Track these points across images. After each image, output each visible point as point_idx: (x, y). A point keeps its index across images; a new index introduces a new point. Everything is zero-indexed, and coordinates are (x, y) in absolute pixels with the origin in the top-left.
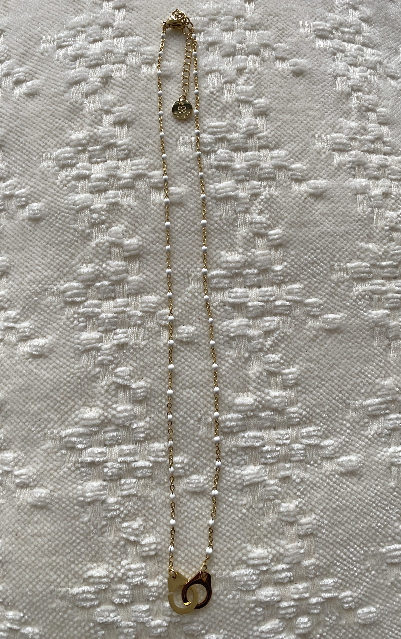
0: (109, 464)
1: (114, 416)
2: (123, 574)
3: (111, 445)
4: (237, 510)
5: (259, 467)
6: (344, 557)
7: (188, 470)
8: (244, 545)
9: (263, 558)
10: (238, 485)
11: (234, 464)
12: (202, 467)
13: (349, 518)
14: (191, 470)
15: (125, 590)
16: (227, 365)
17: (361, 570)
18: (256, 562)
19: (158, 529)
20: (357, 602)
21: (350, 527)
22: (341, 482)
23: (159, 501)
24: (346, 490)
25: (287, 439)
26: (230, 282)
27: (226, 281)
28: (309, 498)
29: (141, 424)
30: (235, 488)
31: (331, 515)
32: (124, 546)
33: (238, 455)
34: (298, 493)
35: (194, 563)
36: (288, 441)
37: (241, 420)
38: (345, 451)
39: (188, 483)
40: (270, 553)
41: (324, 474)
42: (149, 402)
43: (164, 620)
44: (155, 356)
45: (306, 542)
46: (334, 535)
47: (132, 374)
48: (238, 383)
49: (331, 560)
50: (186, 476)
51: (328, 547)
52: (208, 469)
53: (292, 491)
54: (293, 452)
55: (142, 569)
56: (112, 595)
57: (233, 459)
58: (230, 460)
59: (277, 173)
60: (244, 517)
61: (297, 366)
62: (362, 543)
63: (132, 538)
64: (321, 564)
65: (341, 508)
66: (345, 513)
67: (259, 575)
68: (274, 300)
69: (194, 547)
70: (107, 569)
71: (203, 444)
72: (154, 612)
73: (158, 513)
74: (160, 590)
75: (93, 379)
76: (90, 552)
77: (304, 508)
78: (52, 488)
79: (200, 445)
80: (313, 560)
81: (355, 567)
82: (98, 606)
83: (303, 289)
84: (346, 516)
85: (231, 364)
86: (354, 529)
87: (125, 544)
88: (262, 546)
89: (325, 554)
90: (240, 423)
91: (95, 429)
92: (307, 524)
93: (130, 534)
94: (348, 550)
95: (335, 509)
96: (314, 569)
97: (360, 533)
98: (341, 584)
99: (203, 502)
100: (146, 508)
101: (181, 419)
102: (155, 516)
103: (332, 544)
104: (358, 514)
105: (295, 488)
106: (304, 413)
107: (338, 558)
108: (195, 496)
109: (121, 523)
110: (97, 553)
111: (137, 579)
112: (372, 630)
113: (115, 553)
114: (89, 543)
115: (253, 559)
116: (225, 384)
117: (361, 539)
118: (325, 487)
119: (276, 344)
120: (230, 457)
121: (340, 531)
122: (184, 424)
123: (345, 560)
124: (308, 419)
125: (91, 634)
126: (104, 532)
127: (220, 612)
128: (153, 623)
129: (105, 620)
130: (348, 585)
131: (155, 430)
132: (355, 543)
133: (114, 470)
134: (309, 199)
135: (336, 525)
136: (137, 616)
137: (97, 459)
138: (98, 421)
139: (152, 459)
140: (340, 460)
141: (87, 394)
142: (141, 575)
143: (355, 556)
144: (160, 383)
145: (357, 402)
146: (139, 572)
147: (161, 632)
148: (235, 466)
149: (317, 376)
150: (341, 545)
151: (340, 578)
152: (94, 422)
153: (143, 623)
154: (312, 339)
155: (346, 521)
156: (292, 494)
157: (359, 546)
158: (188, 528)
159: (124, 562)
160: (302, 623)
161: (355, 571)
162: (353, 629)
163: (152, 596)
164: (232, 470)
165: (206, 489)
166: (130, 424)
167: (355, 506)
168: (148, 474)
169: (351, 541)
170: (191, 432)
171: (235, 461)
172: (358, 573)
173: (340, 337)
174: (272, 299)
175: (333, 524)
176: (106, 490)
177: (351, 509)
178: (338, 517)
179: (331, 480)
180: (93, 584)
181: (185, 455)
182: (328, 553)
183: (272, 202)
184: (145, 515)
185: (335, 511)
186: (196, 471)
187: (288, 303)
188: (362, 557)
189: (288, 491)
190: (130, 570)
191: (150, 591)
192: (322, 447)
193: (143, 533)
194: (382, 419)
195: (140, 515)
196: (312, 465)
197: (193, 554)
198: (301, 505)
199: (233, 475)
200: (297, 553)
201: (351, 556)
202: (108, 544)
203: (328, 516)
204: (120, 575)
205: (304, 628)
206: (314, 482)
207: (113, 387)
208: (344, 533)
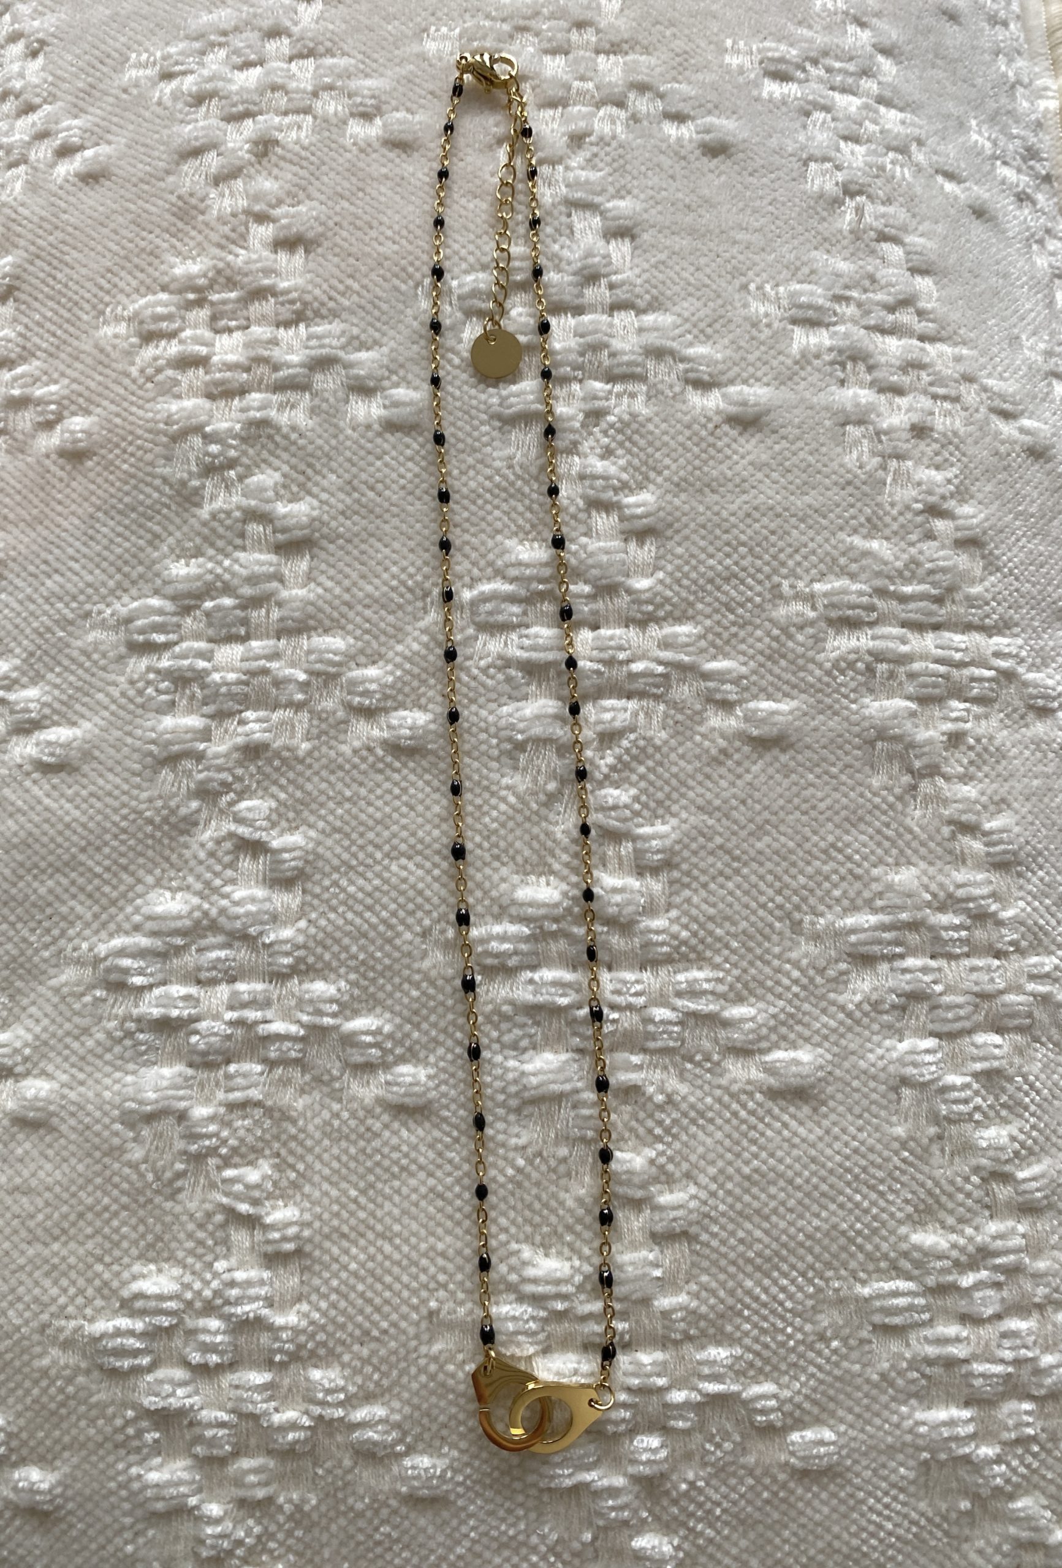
0: (203, 1025)
1: (223, 911)
2: (217, 1293)
3: (213, 982)
4: (505, 1159)
5: (564, 1057)
6: (763, 1297)
7: (391, 1051)
8: (514, 1246)
9: (558, 1282)
10: (509, 1096)
11: (504, 1046)
12: (425, 1047)
13: (783, 1203)
14: (398, 1051)
15: (217, 1332)
16: (503, 807)
17: (805, 1334)
18: (540, 1289)
19: (307, 1189)
20: (791, 1414)
21: (783, 1224)
22: (769, 1112)
23: (317, 1121)
24: (779, 1133)
25: (637, 994)
26: (525, 613)
27: (516, 609)
28: (685, 1144)
29: (287, 933)
30: (503, 1105)
31: (738, 1191)
32: (223, 1226)
33: (515, 1025)
34: (658, 1131)
35: (388, 1279)
36: (641, 1000)
37: (527, 939)
38: (784, 1038)
39: (388, 1083)
40: (578, 1270)
41: (727, 1090)
42: (309, 885)
43: (306, 1412)
44: (332, 778)
45: (668, 1252)
46: (741, 1241)
47: (274, 817)
48: (527, 853)
49: (730, 1301)
50: (386, 1066)
51: (723, 1270)
52: (441, 1051)
53: (641, 1122)
54: (651, 1028)
55: (262, 1283)
56: (186, 1344)
57: (502, 1034)
58: (495, 1034)
59: (650, 364)
60: (519, 1178)
61: (674, 822)
62: (811, 1267)
63: (244, 1208)
64: (704, 1309)
65: (763, 1176)
66: (773, 1190)
67: (545, 1321)
68: (629, 661)
69: (390, 1240)
70: (177, 1279)
71: (431, 991)
72: (284, 1391)
73: (310, 1150)
74: (302, 1338)
75: (182, 826)
76: (143, 1236)
77: (670, 1167)
78: (65, 1078)
79: (424, 993)
80: (682, 1298)
81: (791, 1324)
82: (150, 1369)
83: (701, 637)
84: (773, 1197)
85: (512, 807)
86: (792, 1230)
87: (227, 1222)
88: (560, 1253)
89: (714, 1285)
90: (523, 947)
91: (179, 941)
92: (674, 1208)
93: (238, 1197)
94: (775, 1282)
95: (748, 1178)
96: (683, 1320)
97: (808, 1243)
98: (751, 1365)
99: (420, 1132)
100: (284, 1137)
101: (382, 928)
102: (302, 1158)
103: (734, 1263)
104: (808, 1195)
105: (651, 1116)
106: (684, 934)
107: (748, 1300)
108: (403, 1117)
109: (219, 1169)
110: (158, 1238)
111: (247, 1308)
112: (824, 1488)
113: (201, 1243)
114: (141, 1213)
115: (535, 1281)
116: (496, 851)
117: (810, 1259)
118: (728, 1121)
119: (626, 766)
120: (496, 1027)
121: (758, 1233)
122: (389, 941)
123: (765, 1305)
124: (693, 949)
125: (128, 1437)
126: (180, 1190)
127: (442, 1404)
128: (277, 1418)
129: (161, 1405)
130: (768, 1368)
131: (319, 950)
132: (793, 1267)
133: (213, 1039)
134: (726, 428)
135: (748, 1218)
136: (241, 1400)
137: (175, 1013)
138: (188, 923)
139: (305, 1018)
140: (768, 1058)
141: (167, 859)
142: (257, 1298)
143: (791, 1297)
144: (338, 842)
145: (822, 921)
146: (252, 1292)
147: (296, 1442)
148: (507, 1052)
149: (721, 847)
150: (758, 1268)
151: (749, 1349)
152: (179, 924)
153: (254, 1417)
154: (715, 759)
155: (775, 1211)
156: (641, 1131)
157: (803, 1274)
158: (381, 1193)
159: (220, 1266)
160: (645, 1450)
161: (790, 1337)
162: (775, 1480)
163: (280, 1351)
164: (499, 1058)
165: (430, 1102)
166: (261, 933)
167: (798, 1174)
168: (293, 1054)
169: (784, 1260)
170: (406, 961)
171: (506, 1038)
172: (798, 1342)
173: (784, 758)
174: (622, 656)
175: (740, 1213)
176: (191, 1087)
177: (790, 1182)
178: (755, 1197)
179: (744, 1106)
180: (143, 1312)
181: (388, 1015)
182: (723, 1285)
183: (637, 432)
184: (278, 1155)
185: (746, 1184)
186: (411, 1056)
187: (660, 669)
188: (810, 1303)
189: (633, 1123)
190: (232, 1284)
191: (277, 1339)
192: (726, 1024)
193: (270, 1196)
194: (884, 967)
195: (267, 1152)
196: (698, 1064)
197: (386, 1257)
198: (662, 1160)
199: (500, 1071)
200: (645, 1275)
201: (781, 1296)
202: (185, 1218)
203: (729, 1193)
204: (207, 1293)
205: (649, 1462)
206: (700, 1106)
207: (228, 845)
208: (767, 1240)
